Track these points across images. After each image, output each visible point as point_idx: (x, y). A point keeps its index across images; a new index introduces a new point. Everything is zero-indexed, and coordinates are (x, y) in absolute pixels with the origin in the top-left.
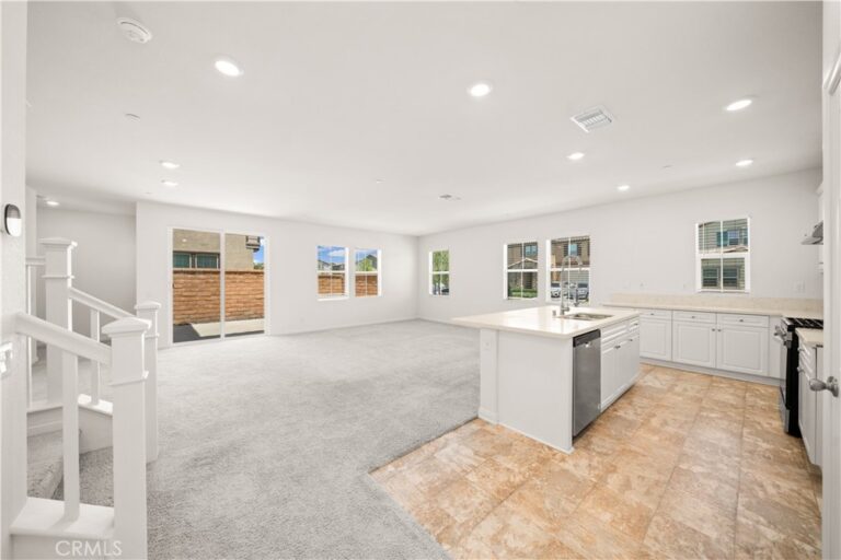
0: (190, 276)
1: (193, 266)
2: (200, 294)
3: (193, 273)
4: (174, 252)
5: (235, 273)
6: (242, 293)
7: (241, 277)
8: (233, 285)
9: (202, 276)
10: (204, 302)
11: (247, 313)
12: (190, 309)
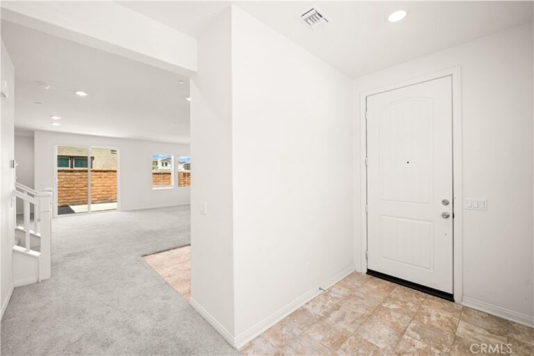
0: (69, 174)
1: (72, 167)
2: (76, 186)
3: (71, 171)
4: (59, 156)
5: (101, 171)
6: (107, 184)
7: (106, 174)
8: (99, 179)
9: (77, 174)
10: (80, 191)
11: (110, 199)
12: (69, 196)
